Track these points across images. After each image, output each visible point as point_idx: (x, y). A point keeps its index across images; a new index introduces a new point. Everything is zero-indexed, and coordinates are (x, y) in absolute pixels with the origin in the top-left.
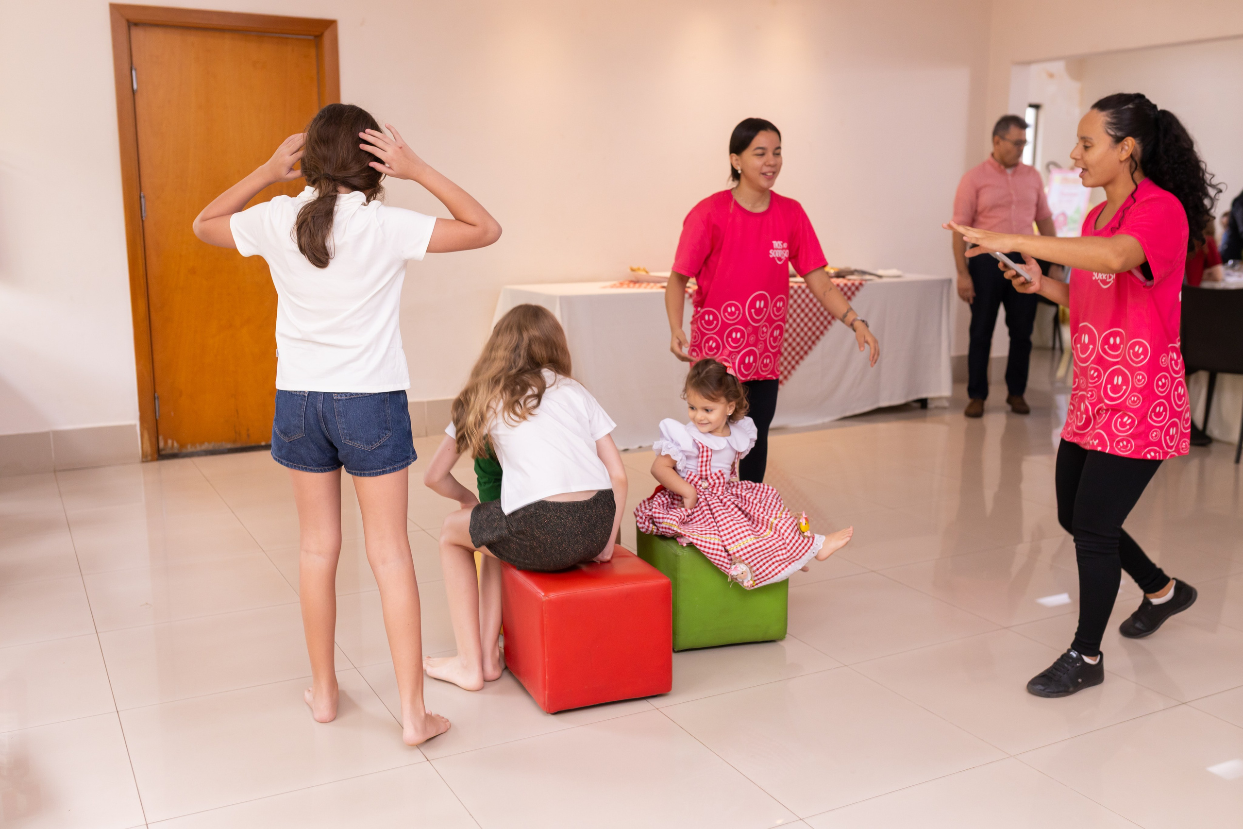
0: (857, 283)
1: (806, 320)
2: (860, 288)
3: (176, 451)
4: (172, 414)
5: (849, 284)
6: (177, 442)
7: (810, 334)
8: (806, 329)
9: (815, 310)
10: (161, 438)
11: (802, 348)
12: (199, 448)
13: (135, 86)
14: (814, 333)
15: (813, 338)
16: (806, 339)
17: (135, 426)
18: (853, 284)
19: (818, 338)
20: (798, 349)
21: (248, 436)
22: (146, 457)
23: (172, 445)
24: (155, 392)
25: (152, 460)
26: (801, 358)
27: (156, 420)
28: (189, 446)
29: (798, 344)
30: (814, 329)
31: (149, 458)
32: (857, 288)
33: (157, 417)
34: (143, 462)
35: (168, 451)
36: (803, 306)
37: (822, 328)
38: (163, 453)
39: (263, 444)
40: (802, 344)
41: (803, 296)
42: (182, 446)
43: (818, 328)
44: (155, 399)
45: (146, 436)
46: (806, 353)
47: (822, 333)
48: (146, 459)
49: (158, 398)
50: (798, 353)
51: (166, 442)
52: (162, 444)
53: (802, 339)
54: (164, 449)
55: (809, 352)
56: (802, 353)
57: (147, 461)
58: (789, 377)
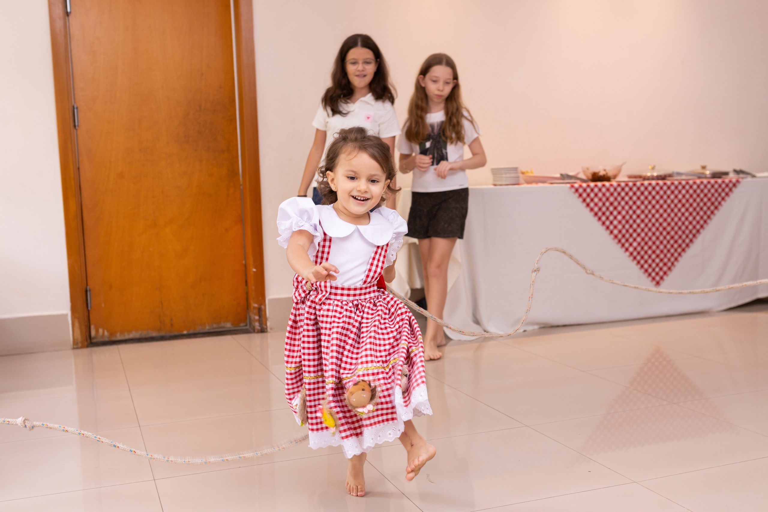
0: (734, 180)
1: (687, 214)
2: (737, 185)
3: (106, 339)
4: (103, 305)
5: (727, 181)
6: (108, 331)
7: (690, 227)
8: (687, 223)
9: (695, 205)
10: (92, 327)
11: (684, 241)
12: (127, 336)
13: (69, 10)
14: (694, 227)
15: (694, 231)
16: (687, 232)
17: (67, 315)
18: (730, 181)
19: (698, 231)
20: (680, 241)
21: (172, 325)
22: (77, 344)
23: (103, 333)
24: (87, 285)
25: (82, 347)
26: (683, 250)
27: (89, 311)
28: (118, 335)
29: (680, 237)
30: (694, 223)
31: (80, 345)
32: (734, 185)
33: (89, 308)
34: (74, 348)
35: (100, 339)
36: (684, 201)
37: (702, 222)
38: (95, 341)
39: (185, 332)
40: (684, 237)
41: (684, 192)
42: (112, 334)
43: (698, 222)
44: (86, 291)
45: (77, 325)
46: (687, 245)
47: (702, 227)
48: (76, 346)
49: (90, 290)
50: (680, 246)
51: (97, 331)
52: (93, 333)
53: (684, 232)
54: (95, 338)
55: (691, 245)
56: (684, 246)
57: (77, 348)
58: (672, 268)
